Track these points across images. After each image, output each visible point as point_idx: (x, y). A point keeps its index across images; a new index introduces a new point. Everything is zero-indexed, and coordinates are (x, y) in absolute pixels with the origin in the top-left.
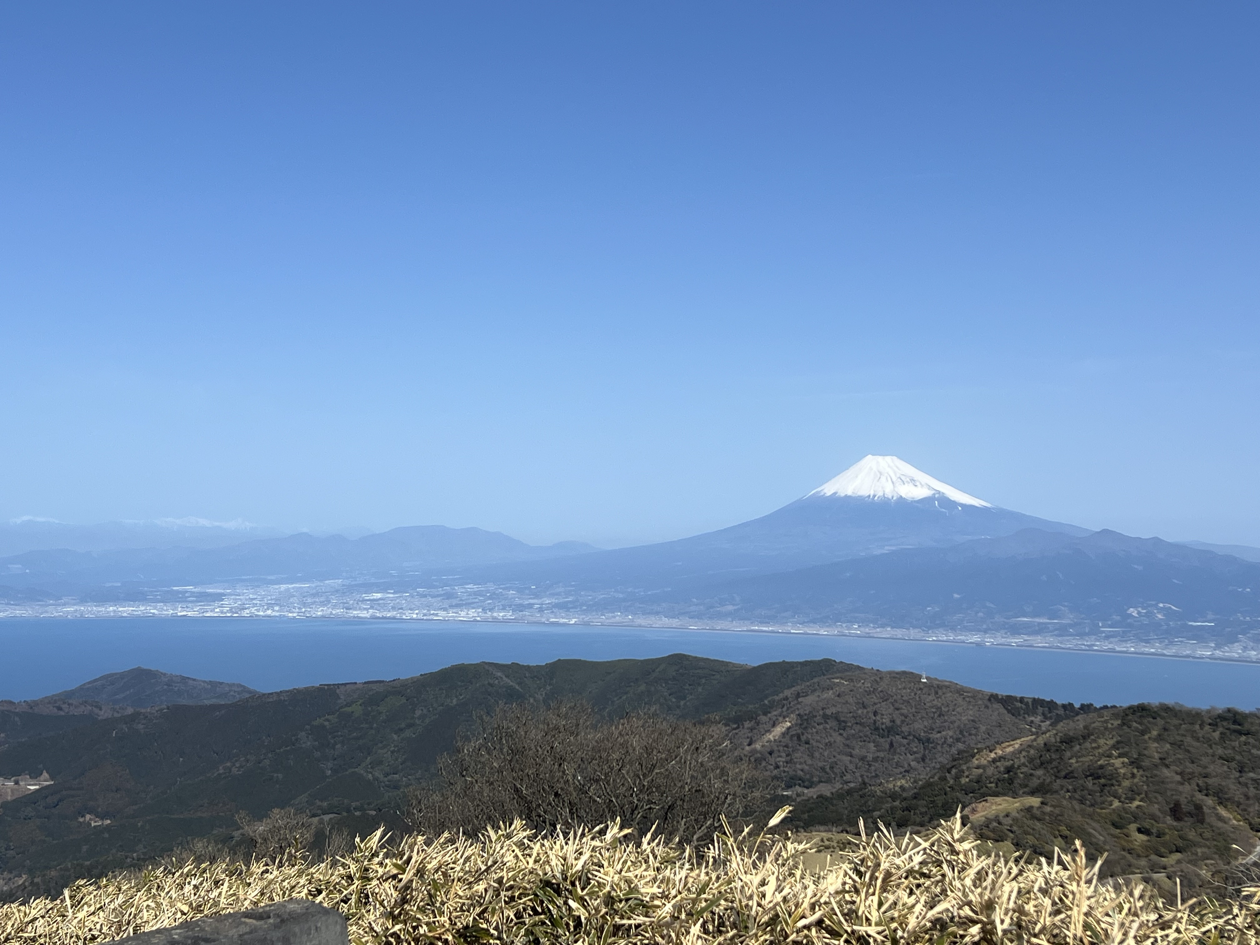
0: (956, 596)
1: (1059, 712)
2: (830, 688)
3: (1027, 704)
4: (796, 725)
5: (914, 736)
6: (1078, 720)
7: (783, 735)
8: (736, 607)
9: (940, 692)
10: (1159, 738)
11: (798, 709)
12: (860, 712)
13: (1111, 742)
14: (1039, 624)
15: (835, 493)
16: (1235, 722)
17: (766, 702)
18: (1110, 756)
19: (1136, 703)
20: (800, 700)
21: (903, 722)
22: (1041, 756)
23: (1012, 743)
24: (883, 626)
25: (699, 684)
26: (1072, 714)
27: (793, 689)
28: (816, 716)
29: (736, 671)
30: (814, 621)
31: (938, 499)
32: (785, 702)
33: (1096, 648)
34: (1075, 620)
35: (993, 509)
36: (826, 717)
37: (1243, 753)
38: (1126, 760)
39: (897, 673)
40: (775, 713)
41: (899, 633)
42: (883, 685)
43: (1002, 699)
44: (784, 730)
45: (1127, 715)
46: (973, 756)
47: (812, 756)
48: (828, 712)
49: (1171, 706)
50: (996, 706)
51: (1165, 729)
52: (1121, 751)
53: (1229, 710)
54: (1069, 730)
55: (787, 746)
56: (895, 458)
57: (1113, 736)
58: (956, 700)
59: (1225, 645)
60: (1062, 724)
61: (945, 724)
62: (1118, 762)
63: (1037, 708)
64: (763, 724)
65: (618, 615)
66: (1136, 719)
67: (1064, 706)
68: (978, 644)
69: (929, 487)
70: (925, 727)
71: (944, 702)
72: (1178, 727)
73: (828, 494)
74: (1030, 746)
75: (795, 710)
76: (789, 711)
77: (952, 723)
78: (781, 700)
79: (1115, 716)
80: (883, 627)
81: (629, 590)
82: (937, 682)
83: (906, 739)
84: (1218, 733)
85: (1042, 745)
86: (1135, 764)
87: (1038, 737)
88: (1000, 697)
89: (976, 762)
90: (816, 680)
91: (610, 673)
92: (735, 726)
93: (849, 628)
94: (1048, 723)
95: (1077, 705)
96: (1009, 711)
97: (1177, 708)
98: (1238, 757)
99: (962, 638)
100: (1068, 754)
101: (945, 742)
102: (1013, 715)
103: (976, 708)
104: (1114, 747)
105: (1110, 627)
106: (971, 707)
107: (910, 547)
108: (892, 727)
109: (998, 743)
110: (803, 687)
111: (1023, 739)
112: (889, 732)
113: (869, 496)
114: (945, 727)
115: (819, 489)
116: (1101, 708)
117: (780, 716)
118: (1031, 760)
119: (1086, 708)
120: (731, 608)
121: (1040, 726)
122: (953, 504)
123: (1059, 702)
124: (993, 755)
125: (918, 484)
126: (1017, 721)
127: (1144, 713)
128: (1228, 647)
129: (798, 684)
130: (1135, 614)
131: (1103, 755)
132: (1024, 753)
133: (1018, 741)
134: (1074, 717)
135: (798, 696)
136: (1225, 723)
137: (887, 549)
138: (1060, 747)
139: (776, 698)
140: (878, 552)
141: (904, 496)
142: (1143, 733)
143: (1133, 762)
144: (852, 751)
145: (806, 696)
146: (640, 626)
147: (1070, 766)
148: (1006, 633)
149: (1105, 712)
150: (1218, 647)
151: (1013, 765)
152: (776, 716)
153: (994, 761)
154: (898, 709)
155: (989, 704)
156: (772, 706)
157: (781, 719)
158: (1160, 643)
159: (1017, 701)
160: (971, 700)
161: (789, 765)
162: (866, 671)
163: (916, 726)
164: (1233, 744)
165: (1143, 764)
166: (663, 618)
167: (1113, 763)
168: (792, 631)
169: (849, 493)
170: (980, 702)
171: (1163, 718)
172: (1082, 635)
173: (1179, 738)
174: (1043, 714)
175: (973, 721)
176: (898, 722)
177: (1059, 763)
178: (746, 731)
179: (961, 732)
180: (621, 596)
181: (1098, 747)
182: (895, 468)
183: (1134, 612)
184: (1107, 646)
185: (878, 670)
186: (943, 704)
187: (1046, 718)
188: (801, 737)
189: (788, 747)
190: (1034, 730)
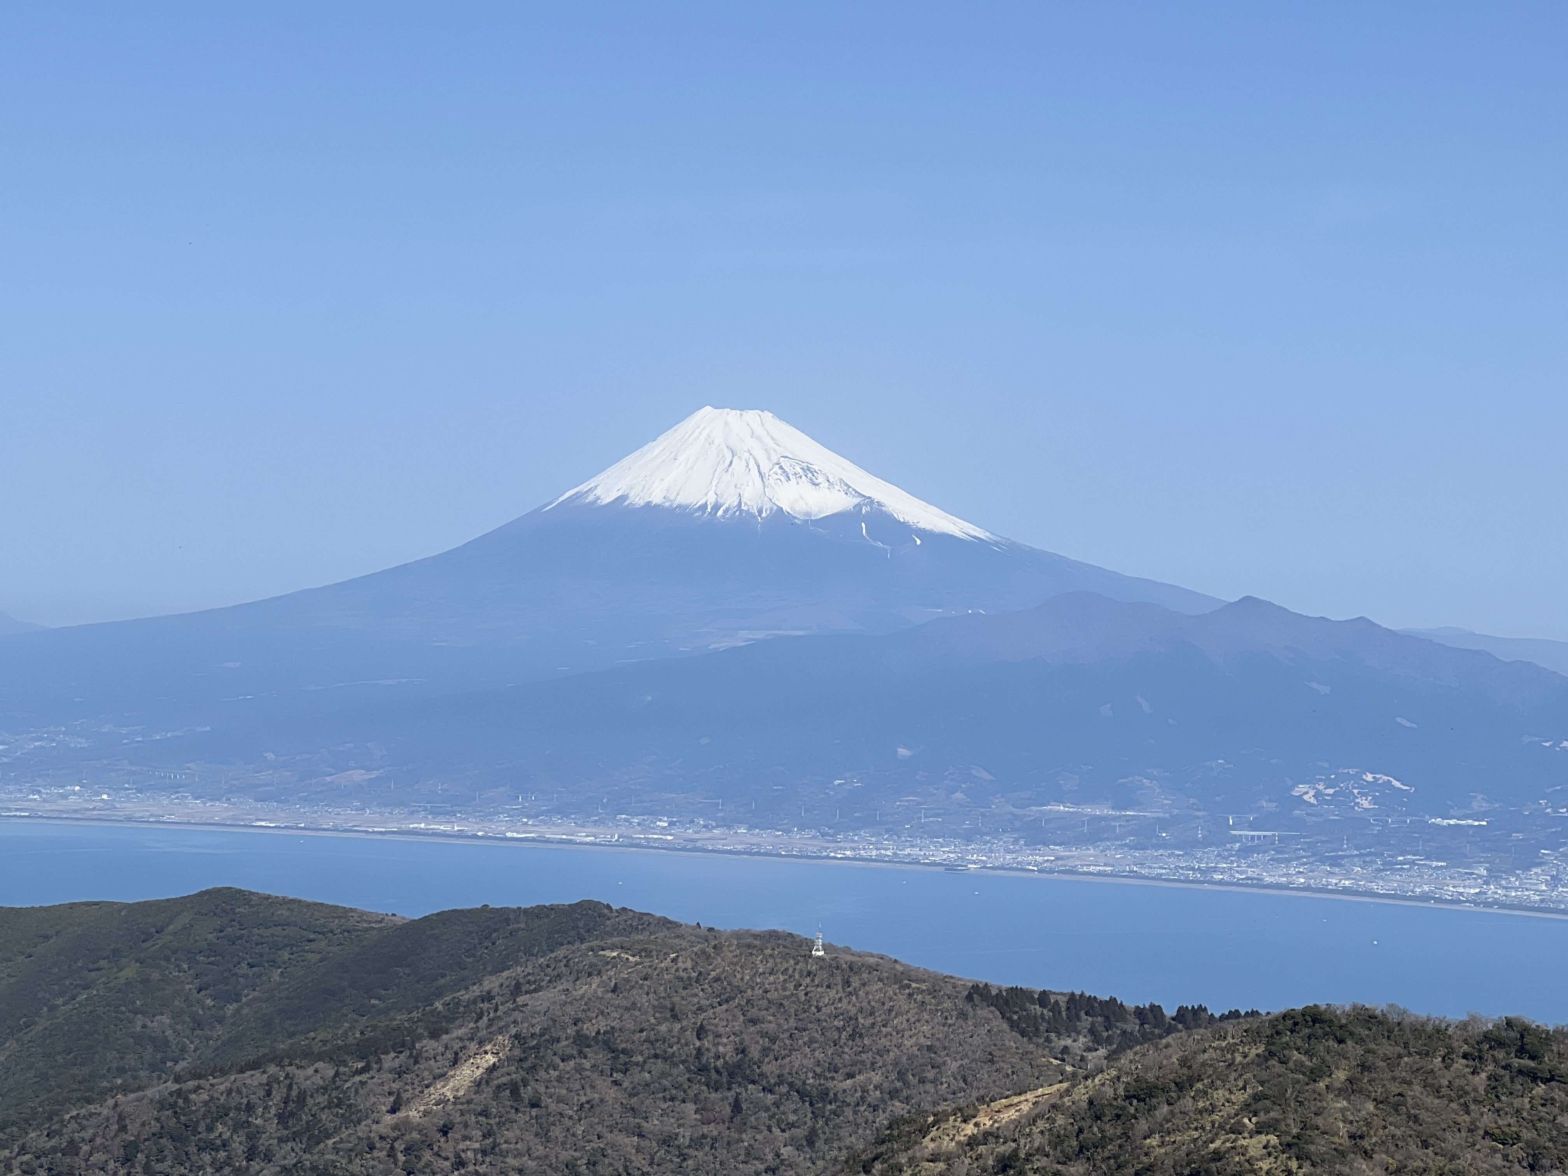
0: (903, 752)
1: (1128, 1028)
2: (593, 971)
3: (1055, 1008)
4: (508, 1059)
5: (791, 1085)
6: (1167, 1046)
7: (478, 1084)
8: (374, 775)
9: (855, 982)
10: (1351, 1088)
11: (515, 1022)
12: (663, 1028)
13: (1240, 1097)
14: (1094, 819)
15: (623, 498)
16: (1521, 1051)
17: (438, 1005)
18: (1237, 1130)
19: (1299, 1007)
20: (520, 1000)
21: (765, 1051)
22: (1081, 1131)
23: (1016, 1099)
24: (728, 823)
25: (274, 964)
26: (1157, 1031)
27: (506, 974)
28: (558, 1040)
29: (366, 930)
30: (563, 811)
31: (867, 518)
32: (485, 1006)
33: (1218, 877)
34: (1176, 812)
35: (996, 544)
36: (581, 1041)
37: (1539, 1125)
38: (1273, 1139)
39: (756, 936)
40: (460, 1032)
41: (766, 839)
42: (719, 966)
43: (999, 995)
44: (479, 1072)
45: (1278, 1033)
46: (924, 1131)
47: (544, 1135)
48: (589, 1029)
49: (1378, 1012)
50: (985, 1012)
51: (1364, 1067)
52: (1263, 1117)
53: (1509, 1023)
54: (1146, 1069)
55: (485, 1113)
56: (767, 415)
57: (1246, 1083)
58: (891, 999)
59: (1510, 872)
60: (1130, 1054)
61: (864, 1056)
62: (1254, 1145)
63: (1079, 1019)
64: (427, 1059)
65: (74, 793)
66: (1299, 1043)
67: (1139, 1012)
68: (949, 868)
69: (848, 489)
70: (818, 1064)
71: (865, 1004)
72: (1392, 1062)
73: (607, 498)
74: (1054, 1106)
75: (507, 1026)
76: (494, 1028)
77: (879, 1053)
78: (475, 1002)
79: (1253, 1035)
80: (729, 827)
81: (106, 729)
82: (849, 958)
83: (771, 1091)
84: (1484, 1075)
85: (1085, 1105)
86: (1294, 1150)
87: (1074, 1086)
88: (994, 992)
89: (932, 1145)
90: (560, 953)
91: (47, 938)
92: (360, 1065)
93: (645, 828)
94: (1102, 1052)
95: (1170, 1012)
96: (1013, 1025)
97: (1394, 1018)
98: (1527, 1135)
99: (916, 851)
100: (1143, 1125)
101: (862, 1098)
102: (1023, 1034)
103: (938, 1018)
104: (1247, 1108)
105: (1252, 826)
106: (926, 1016)
107: (801, 633)
108: (739, 1066)
109: (981, 1100)
110: (529, 969)
111: (1040, 1091)
112: (731, 1075)
113: (704, 507)
114: (863, 1062)
115: (584, 487)
116: (1223, 1018)
117: (471, 1039)
118: (1057, 1140)
119: (1189, 1017)
120: (358, 776)
121: (1083, 1059)
122: (904, 531)
123: (1130, 1004)
124: (969, 1129)
125: (821, 479)
126: (1031, 1047)
127: (1318, 1029)
128: (1518, 877)
129: (517, 963)
130: (1309, 798)
131: (1223, 1128)
132: (1041, 1124)
133: (1030, 1096)
134: (1161, 1037)
135: (517, 990)
136: (1500, 1054)
137: (743, 637)
138: (1123, 1108)
139: (465, 996)
140: (723, 644)
141: (786, 508)
142: (1314, 1075)
143: (1289, 1145)
144: (645, 1124)
145: (535, 991)
146: (129, 819)
147: (1146, 1154)
148: (1016, 842)
149: (1230, 1027)
150: (1493, 876)
151: (1015, 1154)
152: (461, 1039)
153: (972, 1142)
154: (754, 1022)
155: (968, 1008)
156: (453, 1015)
157: (473, 1046)
158: (1365, 865)
159: (1032, 1001)
160: (928, 998)
161: (488, 1159)
162: (681, 931)
163: (797, 1060)
164: (1517, 1102)
165: (1312, 1148)
166: (190, 800)
167: (1246, 1148)
168: (509, 834)
169: (656, 498)
170: (948, 1004)
171: (1361, 1041)
172: (1189, 846)
173: (1395, 1088)
174: (1092, 1031)
175: (930, 1048)
176: (754, 1052)
177: (1120, 1146)
178: (386, 1076)
179: (901, 1076)
180: (83, 743)
181: (1212, 1109)
182: (767, 440)
183: (1306, 792)
184: (1244, 871)
185: (711, 930)
186: (861, 1010)
187: (1097, 1040)
188: (522, 1090)
189: (486, 1116)
190: (1069, 1069)
